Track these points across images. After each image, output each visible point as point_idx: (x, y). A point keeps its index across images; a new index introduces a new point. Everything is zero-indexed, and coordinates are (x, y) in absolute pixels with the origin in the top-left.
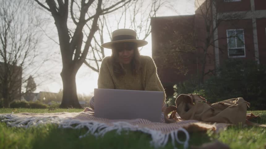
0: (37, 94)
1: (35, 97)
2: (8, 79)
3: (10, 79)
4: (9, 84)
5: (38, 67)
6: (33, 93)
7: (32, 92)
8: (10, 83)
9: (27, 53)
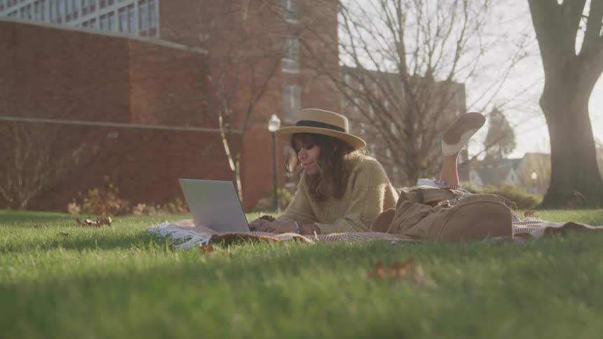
0: (516, 163)
1: (512, 172)
2: (416, 126)
3: (421, 125)
4: (419, 140)
5: (497, 82)
6: (507, 161)
7: (504, 156)
8: (421, 137)
9: (461, 45)
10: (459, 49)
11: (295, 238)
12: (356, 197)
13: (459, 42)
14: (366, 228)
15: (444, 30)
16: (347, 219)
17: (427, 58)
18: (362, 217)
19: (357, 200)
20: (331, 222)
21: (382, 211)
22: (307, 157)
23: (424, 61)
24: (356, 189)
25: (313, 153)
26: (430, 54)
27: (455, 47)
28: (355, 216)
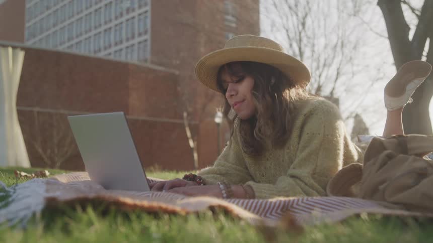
9: (340, 71)
10: (338, 74)
11: (212, 208)
12: (305, 147)
13: (338, 69)
14: (321, 189)
15: (329, 61)
16: (293, 176)
17: (318, 79)
18: (314, 174)
19: (307, 151)
20: (272, 181)
21: (340, 168)
22: (237, 94)
23: (316, 81)
24: (305, 136)
25: (245, 87)
26: (320, 76)
27: (335, 73)
28: (304, 172)
